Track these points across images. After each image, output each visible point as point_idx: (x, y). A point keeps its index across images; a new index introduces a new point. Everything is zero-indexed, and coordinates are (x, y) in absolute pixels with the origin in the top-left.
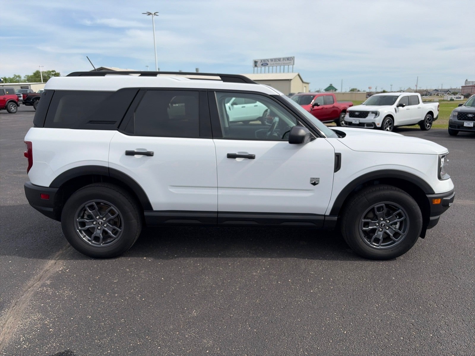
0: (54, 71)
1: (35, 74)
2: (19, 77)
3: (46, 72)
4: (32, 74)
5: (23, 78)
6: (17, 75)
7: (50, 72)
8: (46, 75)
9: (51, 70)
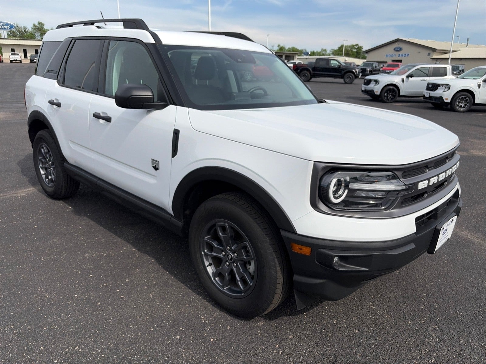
0: (357, 45)
1: (339, 48)
2: (325, 50)
3: (349, 46)
4: (338, 49)
5: (328, 52)
6: (324, 49)
7: (354, 46)
8: (349, 49)
9: (354, 44)
